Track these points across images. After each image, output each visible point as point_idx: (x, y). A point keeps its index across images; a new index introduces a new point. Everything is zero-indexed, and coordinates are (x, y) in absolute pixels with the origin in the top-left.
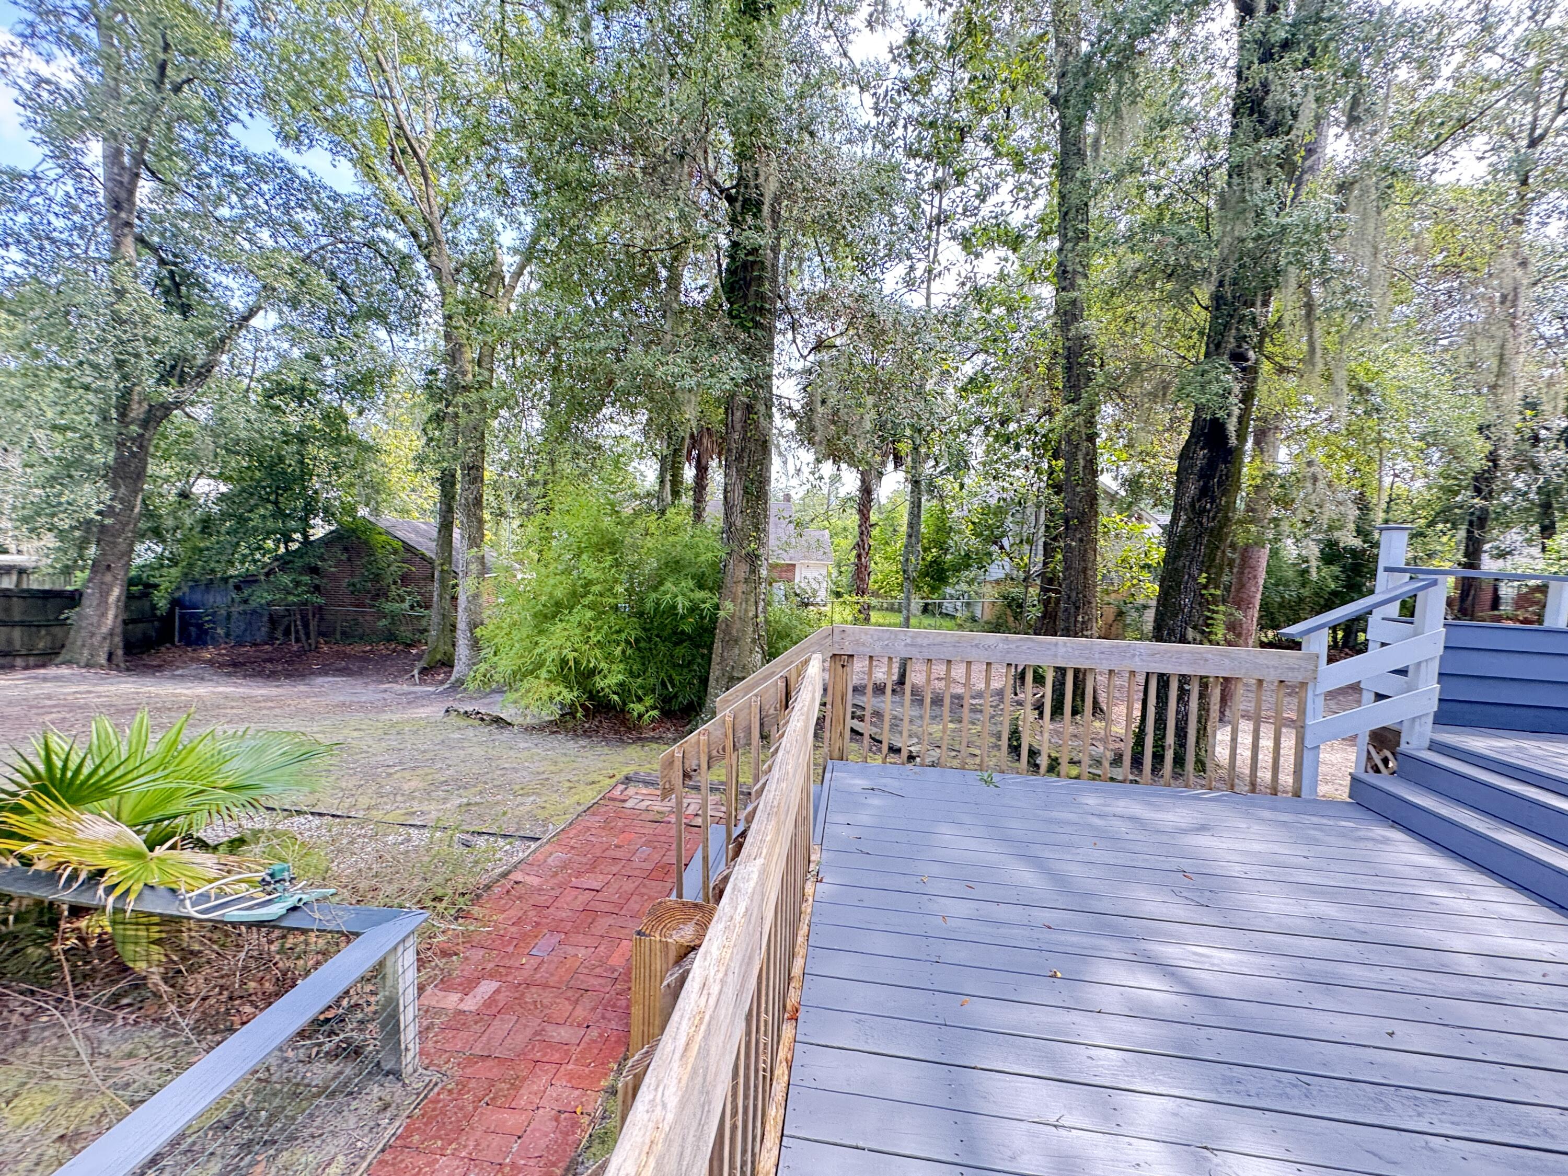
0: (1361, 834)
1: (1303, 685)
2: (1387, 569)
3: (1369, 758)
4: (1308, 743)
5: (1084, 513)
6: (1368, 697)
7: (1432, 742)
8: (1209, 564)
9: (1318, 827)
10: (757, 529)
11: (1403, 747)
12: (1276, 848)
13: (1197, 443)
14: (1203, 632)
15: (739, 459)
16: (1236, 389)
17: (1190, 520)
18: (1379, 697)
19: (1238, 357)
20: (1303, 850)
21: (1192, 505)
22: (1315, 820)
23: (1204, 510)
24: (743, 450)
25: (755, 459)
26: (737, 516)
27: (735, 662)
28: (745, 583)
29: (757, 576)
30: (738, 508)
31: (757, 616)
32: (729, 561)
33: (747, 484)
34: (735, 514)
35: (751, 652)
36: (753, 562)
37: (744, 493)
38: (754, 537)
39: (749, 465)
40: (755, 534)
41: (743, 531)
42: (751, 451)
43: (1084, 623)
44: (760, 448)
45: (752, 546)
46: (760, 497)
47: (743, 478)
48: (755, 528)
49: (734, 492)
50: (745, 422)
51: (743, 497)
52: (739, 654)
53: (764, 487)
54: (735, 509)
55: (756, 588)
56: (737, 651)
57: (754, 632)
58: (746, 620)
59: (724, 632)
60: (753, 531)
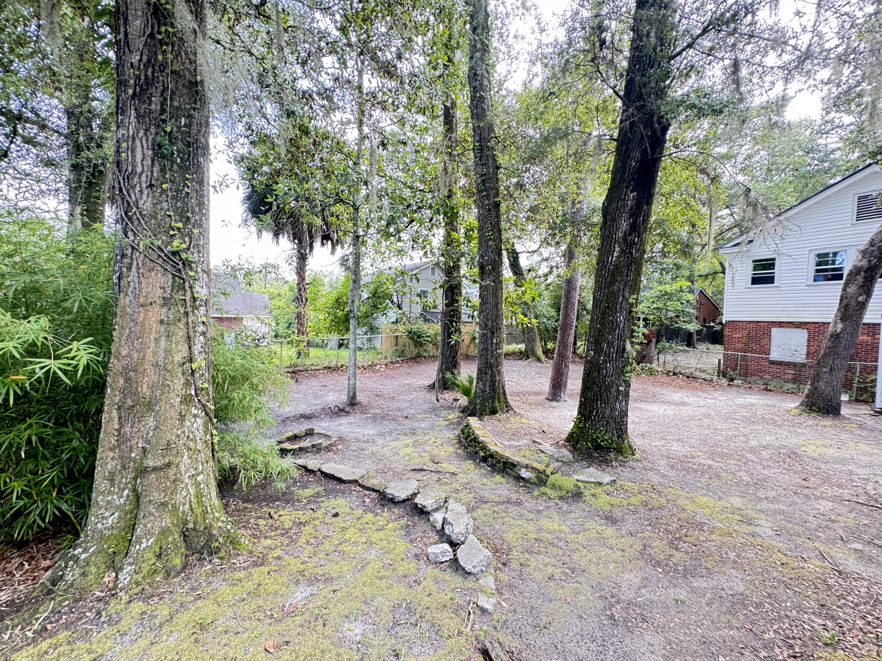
10: (185, 220)
15: (142, 96)
24: (149, 82)
25: (176, 104)
26: (141, 191)
27: (148, 442)
28: (164, 305)
29: (189, 293)
30: (144, 178)
31: (191, 360)
32: (129, 269)
33: (159, 139)
34: (138, 188)
35: (182, 418)
36: (179, 271)
37: (155, 154)
38: (179, 229)
39: (163, 111)
40: (180, 225)
41: (156, 218)
42: (165, 89)
43: (497, 344)
44: (185, 91)
45: (176, 243)
46: (188, 168)
47: (153, 130)
48: (182, 217)
49: (133, 151)
50: (152, 36)
51: (153, 161)
52: (156, 428)
53: (196, 155)
54: (136, 179)
55: (187, 314)
56: (151, 422)
57: (187, 384)
58: (169, 367)
59: (122, 391)
60: (176, 221)
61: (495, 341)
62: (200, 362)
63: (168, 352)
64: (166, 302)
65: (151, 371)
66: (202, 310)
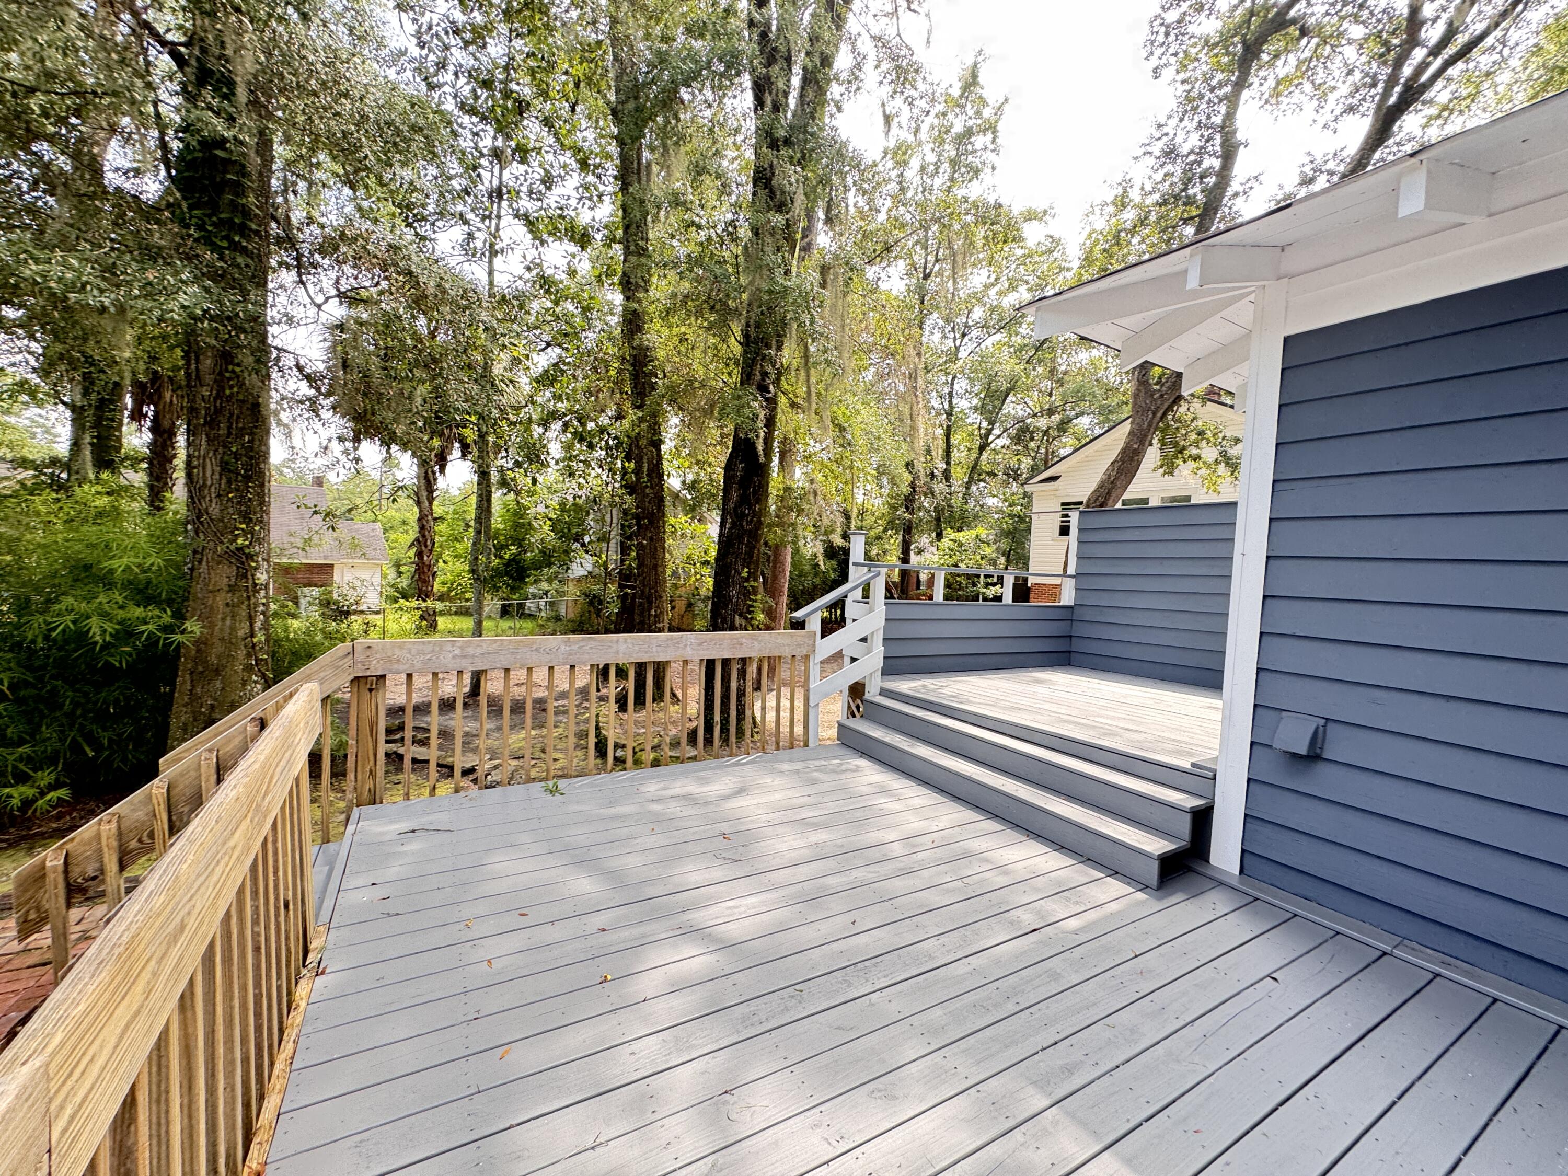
0: (843, 767)
1: (807, 657)
2: (855, 564)
3: (849, 707)
4: (812, 704)
5: (653, 513)
6: (847, 660)
7: (882, 689)
8: (749, 560)
9: (818, 769)
10: (247, 519)
11: (867, 696)
12: (790, 793)
13: (737, 457)
14: (746, 618)
15: (212, 423)
16: (762, 414)
17: (733, 523)
18: (853, 660)
19: (763, 389)
20: (809, 790)
21: (735, 509)
22: (817, 763)
23: (743, 515)
24: (218, 411)
25: (240, 425)
26: (211, 501)
27: (216, 700)
28: (230, 591)
29: (251, 582)
30: (213, 490)
31: (252, 635)
32: (200, 562)
33: (226, 458)
34: (208, 499)
35: (244, 683)
36: (243, 563)
37: (223, 470)
38: (243, 529)
39: (229, 434)
40: (244, 526)
41: (223, 521)
42: (232, 415)
43: (656, 616)
44: (248, 413)
45: (240, 541)
46: (251, 477)
47: (221, 450)
48: (245, 518)
49: (204, 468)
50: (221, 374)
51: (221, 475)
52: (223, 689)
53: (258, 464)
54: (206, 491)
55: (249, 598)
56: (218, 685)
57: (249, 655)
58: (234, 641)
59: (194, 660)
60: (241, 523)
61: (653, 612)
62: (260, 637)
63: (233, 629)
64: (232, 589)
65: (218, 643)
66: (263, 593)
